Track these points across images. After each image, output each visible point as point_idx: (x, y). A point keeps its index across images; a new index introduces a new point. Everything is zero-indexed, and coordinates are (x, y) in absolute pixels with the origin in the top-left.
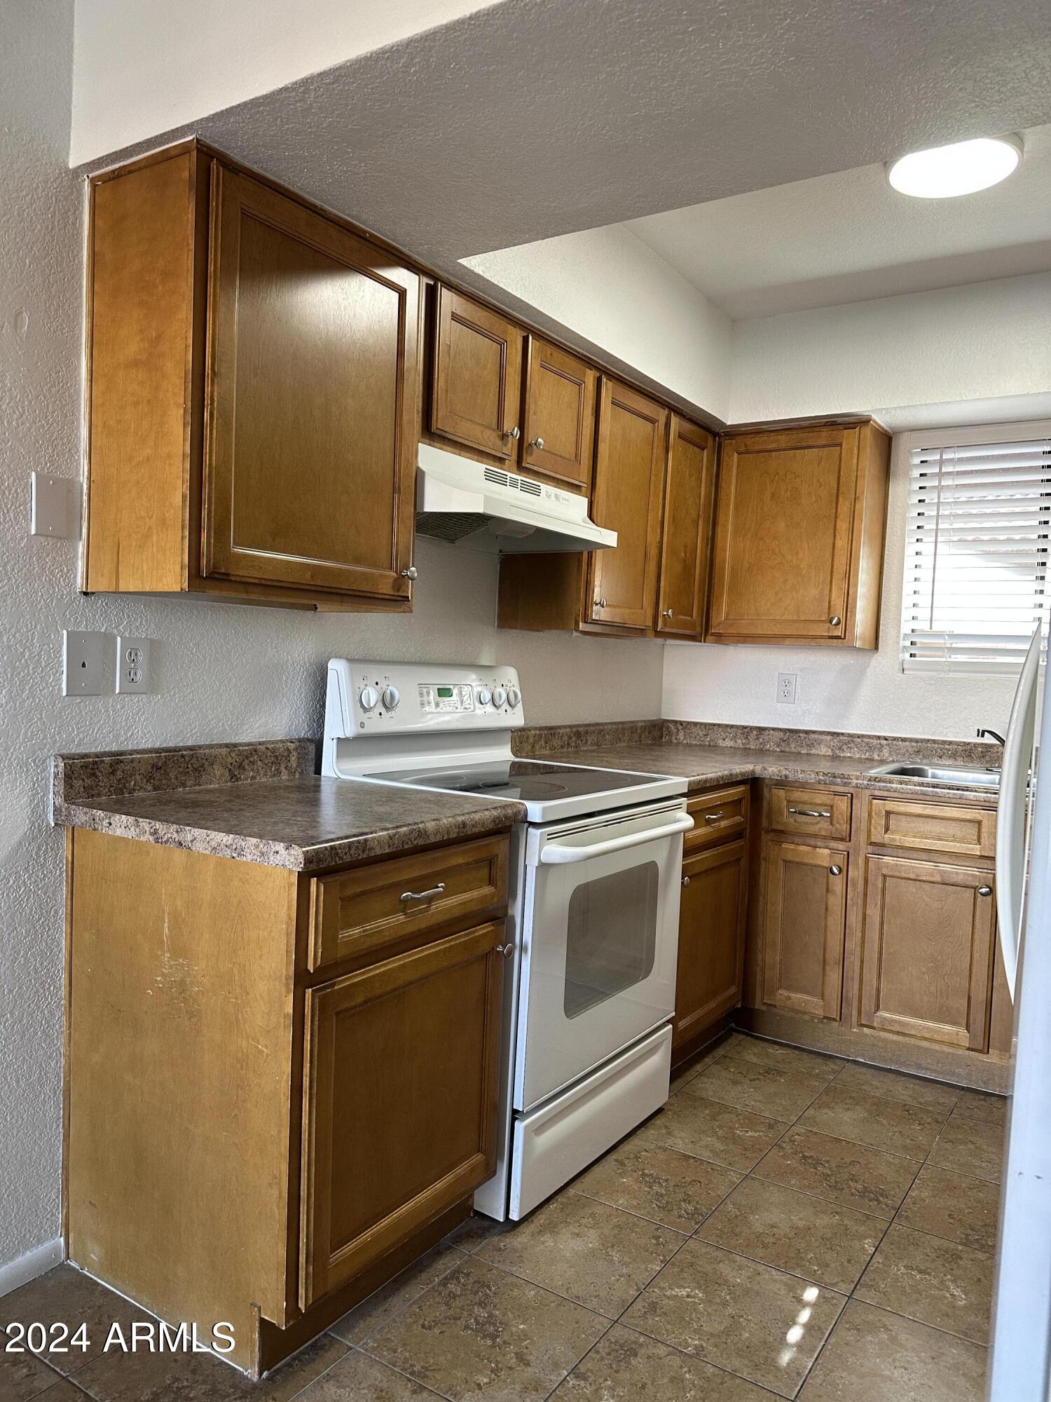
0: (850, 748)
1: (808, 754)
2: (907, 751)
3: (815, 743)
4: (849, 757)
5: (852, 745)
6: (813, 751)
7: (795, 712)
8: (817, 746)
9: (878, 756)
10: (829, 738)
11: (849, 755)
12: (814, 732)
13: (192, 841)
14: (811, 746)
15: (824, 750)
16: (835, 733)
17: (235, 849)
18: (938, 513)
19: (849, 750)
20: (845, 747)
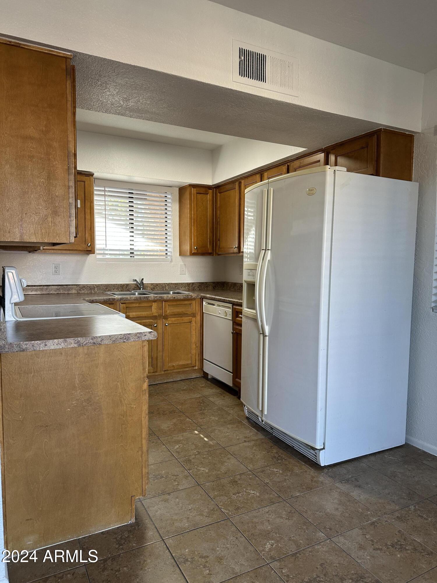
0: (84, 289)
1: (68, 293)
2: (103, 288)
3: (70, 289)
4: (84, 293)
5: (84, 288)
6: (70, 292)
7: (60, 278)
8: (71, 290)
9: (94, 291)
10: (75, 287)
11: (83, 292)
12: (69, 285)
13: (101, 341)
14: (69, 290)
15: (74, 291)
16: (77, 285)
17: (125, 339)
18: (105, 208)
19: (83, 290)
20: (82, 289)
